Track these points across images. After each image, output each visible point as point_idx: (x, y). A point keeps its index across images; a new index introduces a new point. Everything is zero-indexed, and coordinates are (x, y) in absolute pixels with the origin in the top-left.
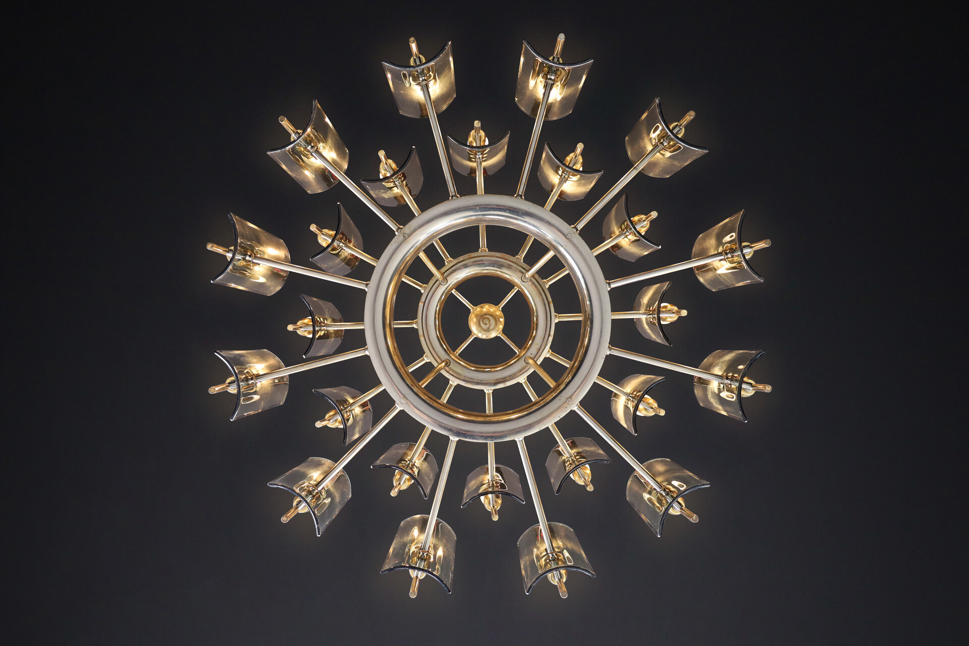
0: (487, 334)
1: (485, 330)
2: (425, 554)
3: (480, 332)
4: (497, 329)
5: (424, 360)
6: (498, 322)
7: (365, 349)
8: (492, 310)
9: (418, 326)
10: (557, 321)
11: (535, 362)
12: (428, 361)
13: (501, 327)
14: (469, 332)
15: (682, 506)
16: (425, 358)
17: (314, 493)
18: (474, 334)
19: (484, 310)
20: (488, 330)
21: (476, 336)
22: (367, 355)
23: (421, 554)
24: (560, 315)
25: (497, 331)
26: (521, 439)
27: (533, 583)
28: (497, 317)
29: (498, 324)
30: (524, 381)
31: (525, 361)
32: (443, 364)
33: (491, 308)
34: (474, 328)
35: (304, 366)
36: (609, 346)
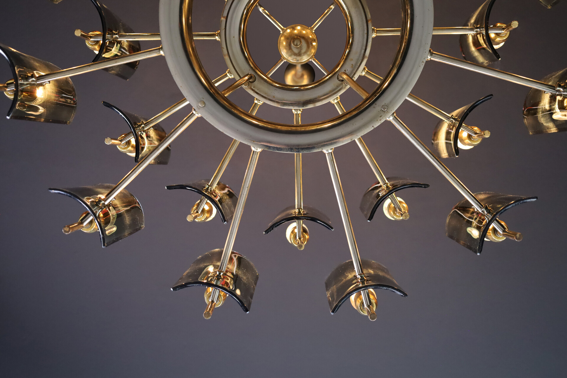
0: (298, 58)
1: (295, 54)
2: (222, 274)
3: (290, 56)
4: (308, 53)
5: (226, 76)
6: (310, 46)
7: (159, 49)
8: (304, 32)
9: (220, 38)
10: (374, 35)
11: (351, 78)
12: (230, 77)
13: (313, 51)
14: (279, 57)
15: (505, 229)
16: (228, 74)
17: (100, 204)
18: (284, 58)
19: (296, 32)
20: (299, 54)
21: (285, 61)
22: (161, 56)
23: (218, 273)
24: (378, 29)
25: (309, 55)
26: (330, 151)
27: (339, 302)
28: (310, 41)
29: (310, 48)
30: (336, 101)
31: (338, 79)
32: (246, 78)
33: (304, 30)
34: (284, 53)
35: (92, 66)
36: (430, 51)
